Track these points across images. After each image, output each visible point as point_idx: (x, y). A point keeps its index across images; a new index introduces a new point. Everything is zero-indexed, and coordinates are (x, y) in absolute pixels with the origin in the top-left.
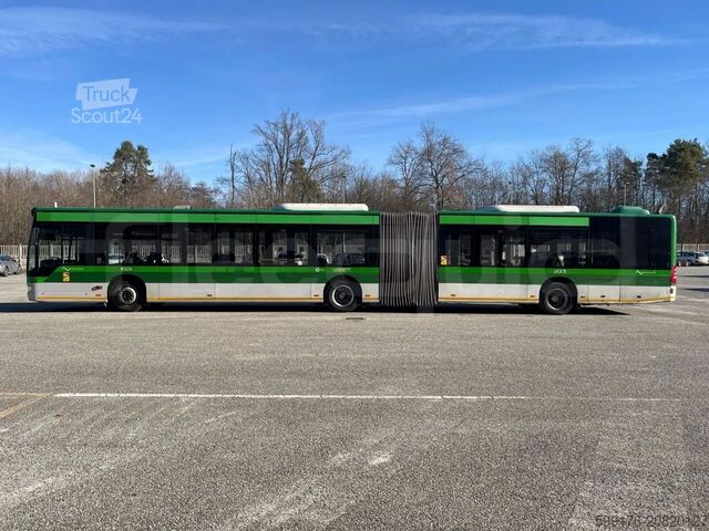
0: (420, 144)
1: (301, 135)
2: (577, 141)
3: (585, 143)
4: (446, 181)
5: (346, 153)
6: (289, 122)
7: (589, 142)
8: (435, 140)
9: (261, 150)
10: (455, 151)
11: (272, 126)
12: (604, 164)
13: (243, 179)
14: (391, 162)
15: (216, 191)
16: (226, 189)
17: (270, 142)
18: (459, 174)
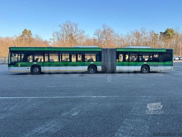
0: (102, 30)
1: (72, 27)
2: (142, 29)
3: (144, 29)
4: (109, 39)
5: (83, 32)
6: (68, 24)
7: (145, 29)
8: (106, 28)
9: (61, 31)
10: (111, 31)
11: (64, 25)
12: (149, 34)
13: (57, 39)
14: (95, 34)
15: (50, 42)
16: (52, 42)
17: (64, 29)
18: (112, 38)
